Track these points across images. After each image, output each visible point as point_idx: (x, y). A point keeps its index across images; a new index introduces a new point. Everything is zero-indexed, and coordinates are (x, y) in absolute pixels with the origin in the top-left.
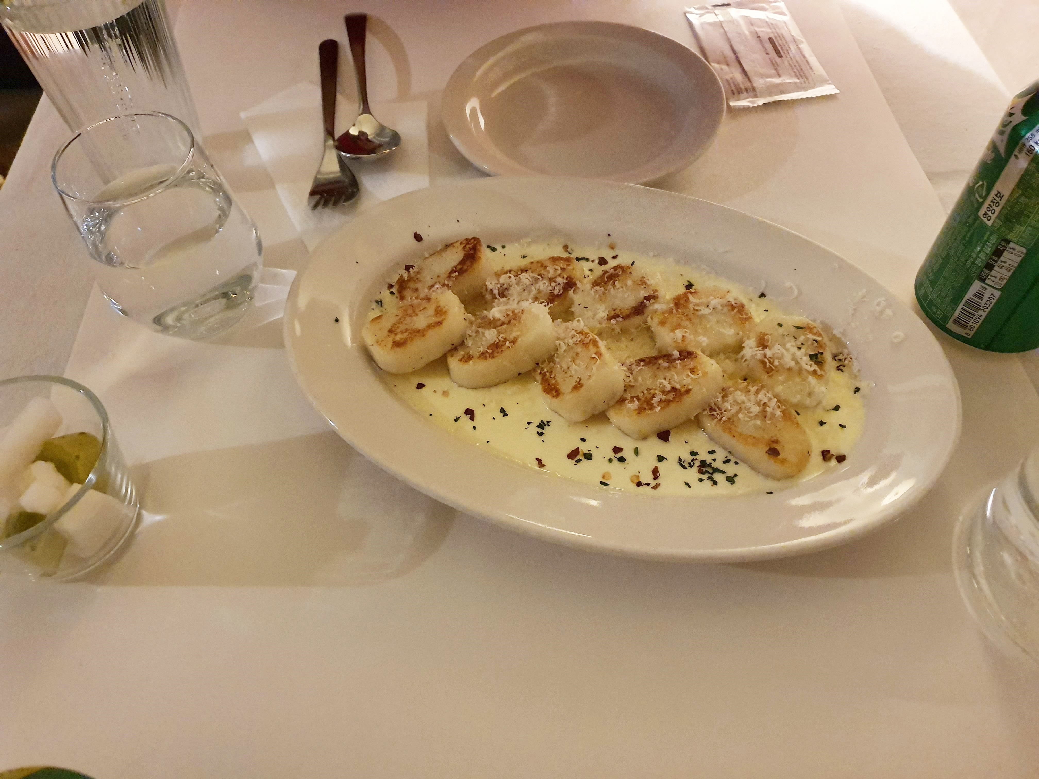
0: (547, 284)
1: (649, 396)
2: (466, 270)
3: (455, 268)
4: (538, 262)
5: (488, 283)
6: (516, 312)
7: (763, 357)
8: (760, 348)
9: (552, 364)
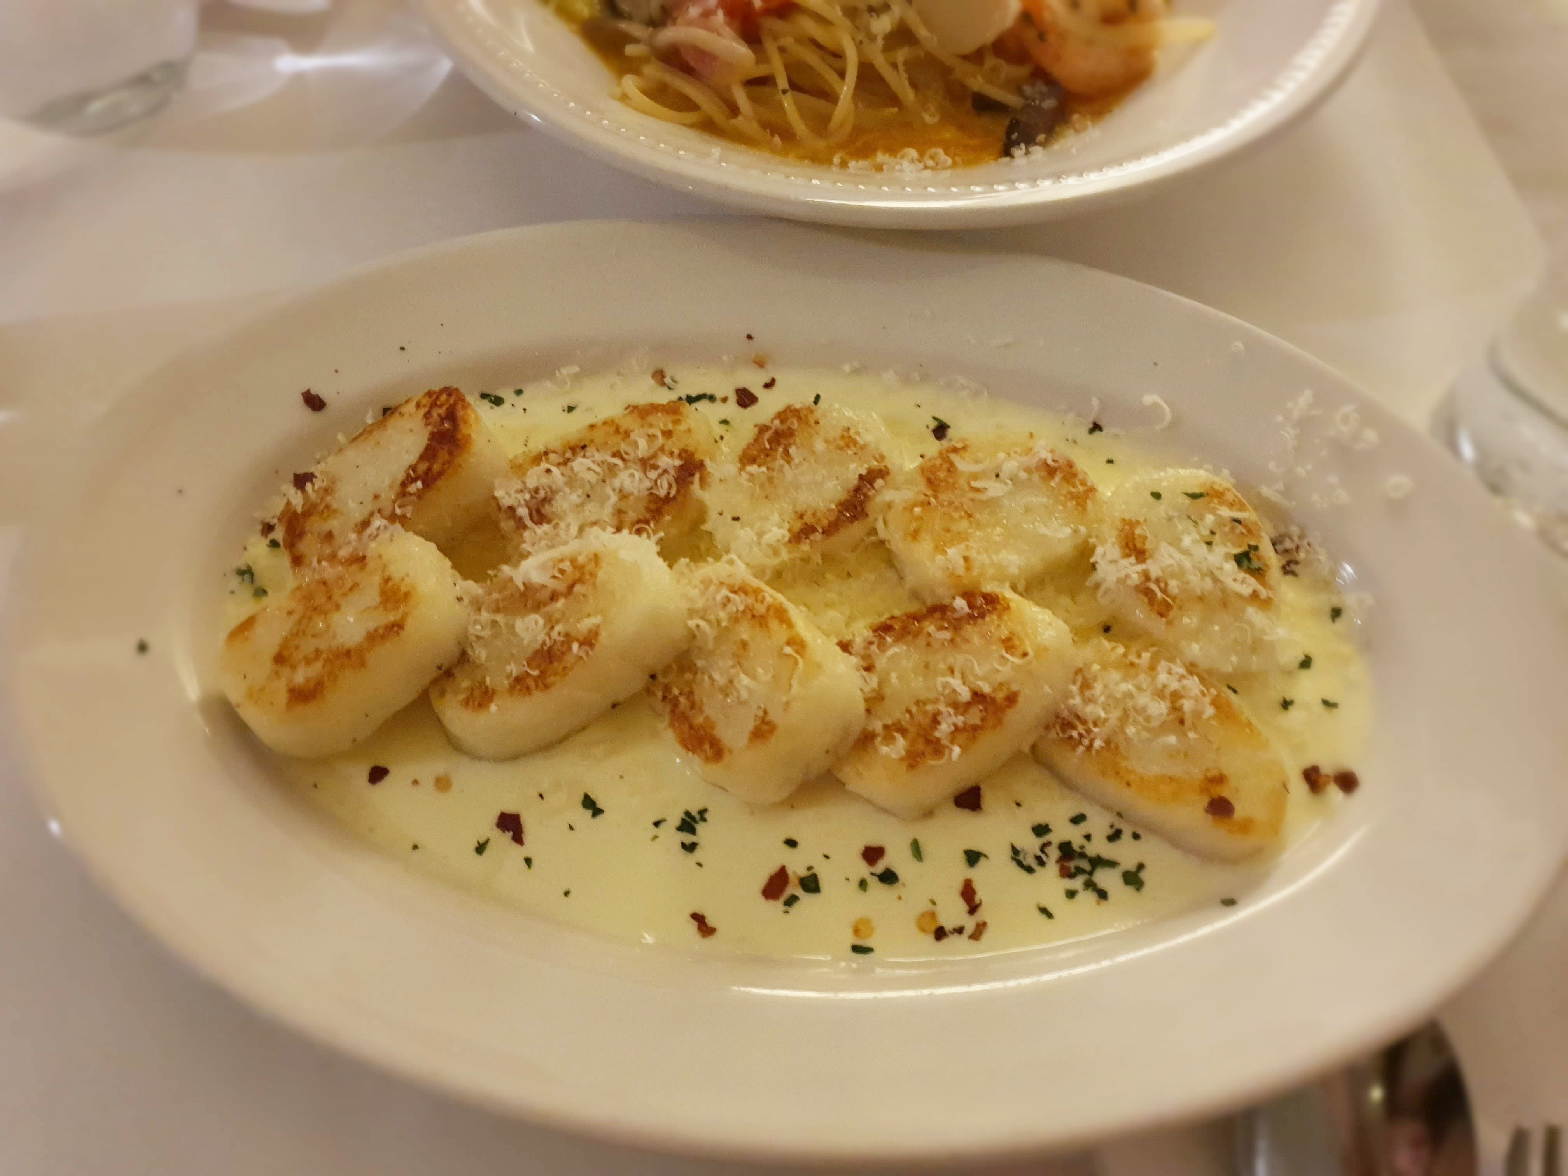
0: (637, 475)
1: (926, 721)
2: (440, 474)
3: (414, 470)
4: (605, 423)
5: (499, 493)
6: (581, 560)
7: (1143, 579)
8: (1132, 560)
9: (688, 676)
